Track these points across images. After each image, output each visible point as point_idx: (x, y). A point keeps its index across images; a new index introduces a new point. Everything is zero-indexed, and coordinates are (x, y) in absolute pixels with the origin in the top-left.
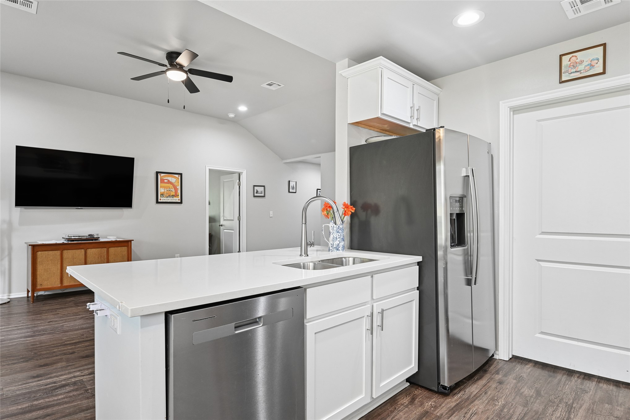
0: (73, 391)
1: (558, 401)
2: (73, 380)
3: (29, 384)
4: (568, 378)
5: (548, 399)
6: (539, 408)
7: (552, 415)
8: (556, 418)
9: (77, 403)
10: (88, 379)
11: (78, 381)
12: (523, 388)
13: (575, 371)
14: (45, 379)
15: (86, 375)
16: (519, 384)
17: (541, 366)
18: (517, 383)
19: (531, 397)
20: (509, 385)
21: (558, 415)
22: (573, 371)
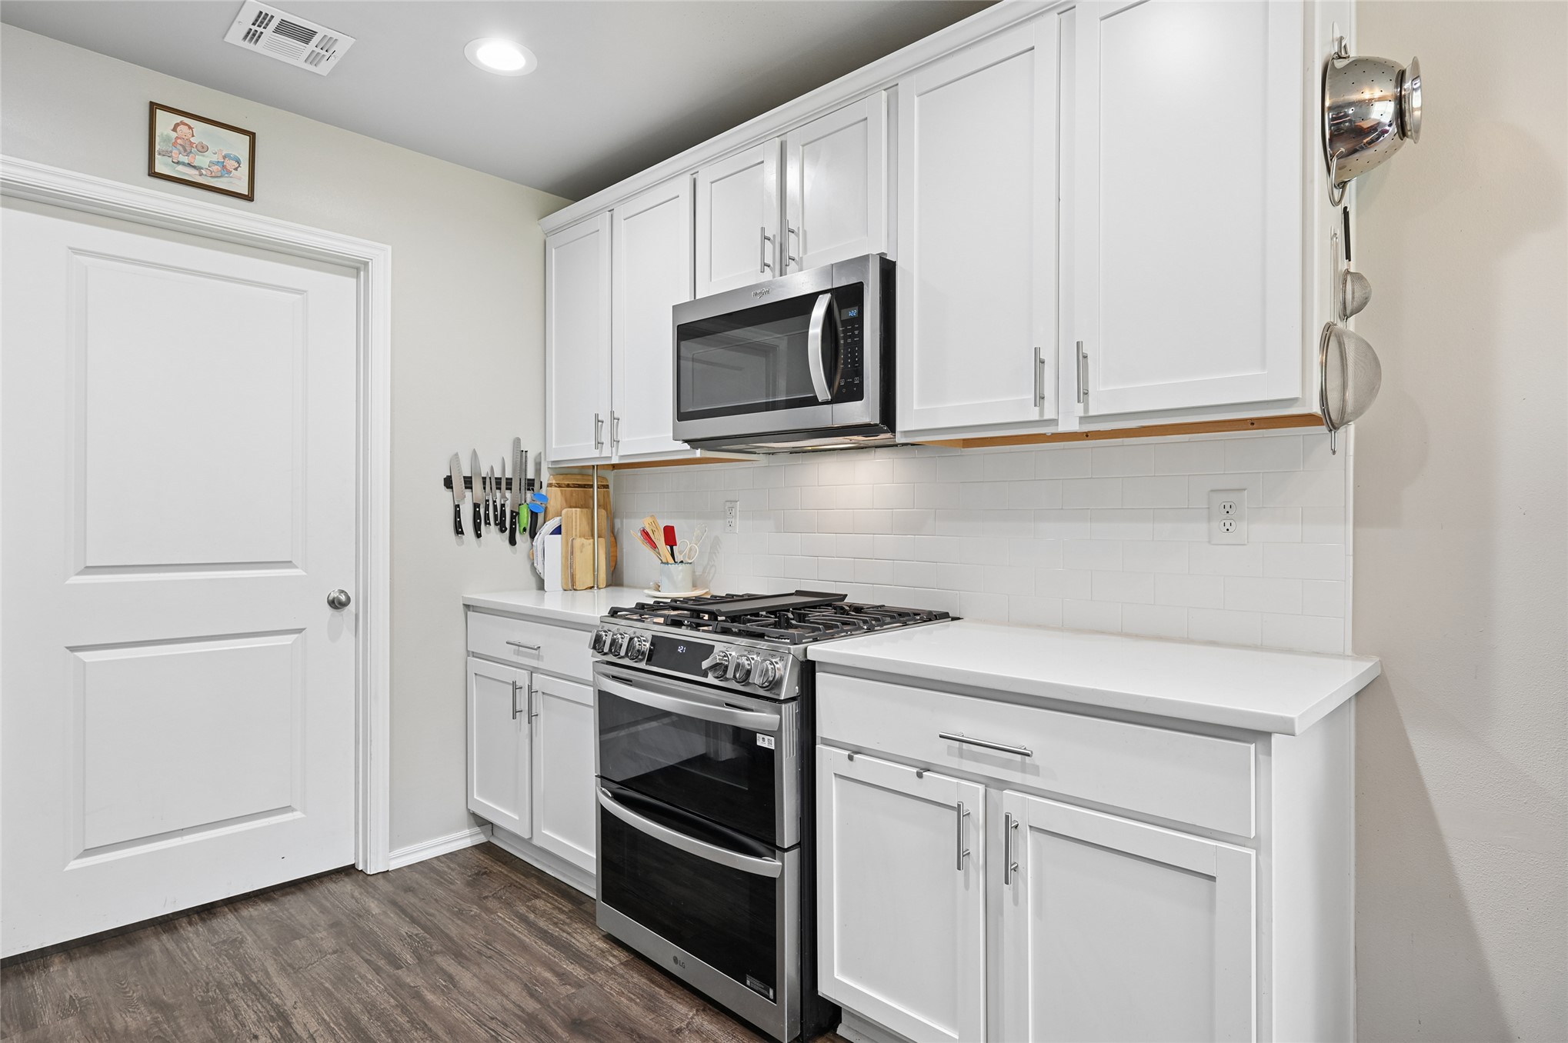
1: (217, 991)
4: (175, 936)
5: (195, 1002)
6: (204, 1033)
7: (243, 1025)
8: (255, 1025)
12: (113, 1021)
13: (171, 916)
16: (93, 1019)
17: (86, 950)
18: (85, 1020)
19: (157, 1023)
20: (72, 1038)
21: (253, 1017)
22: (166, 918)
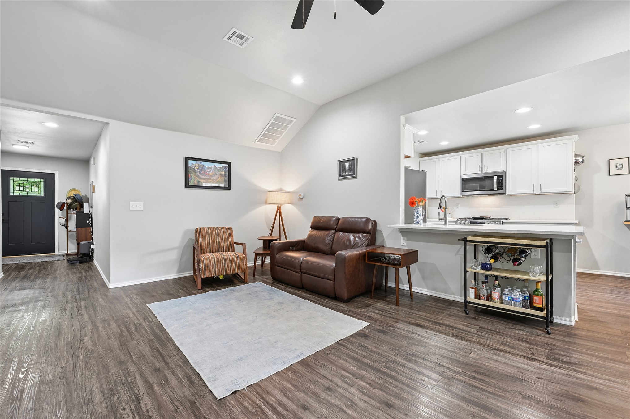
0: (562, 355)
2: (555, 363)
3: (604, 383)
9: (565, 346)
10: (540, 356)
11: (551, 360)
14: (584, 379)
15: (539, 361)
